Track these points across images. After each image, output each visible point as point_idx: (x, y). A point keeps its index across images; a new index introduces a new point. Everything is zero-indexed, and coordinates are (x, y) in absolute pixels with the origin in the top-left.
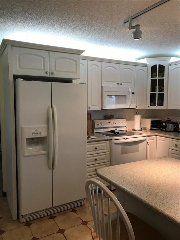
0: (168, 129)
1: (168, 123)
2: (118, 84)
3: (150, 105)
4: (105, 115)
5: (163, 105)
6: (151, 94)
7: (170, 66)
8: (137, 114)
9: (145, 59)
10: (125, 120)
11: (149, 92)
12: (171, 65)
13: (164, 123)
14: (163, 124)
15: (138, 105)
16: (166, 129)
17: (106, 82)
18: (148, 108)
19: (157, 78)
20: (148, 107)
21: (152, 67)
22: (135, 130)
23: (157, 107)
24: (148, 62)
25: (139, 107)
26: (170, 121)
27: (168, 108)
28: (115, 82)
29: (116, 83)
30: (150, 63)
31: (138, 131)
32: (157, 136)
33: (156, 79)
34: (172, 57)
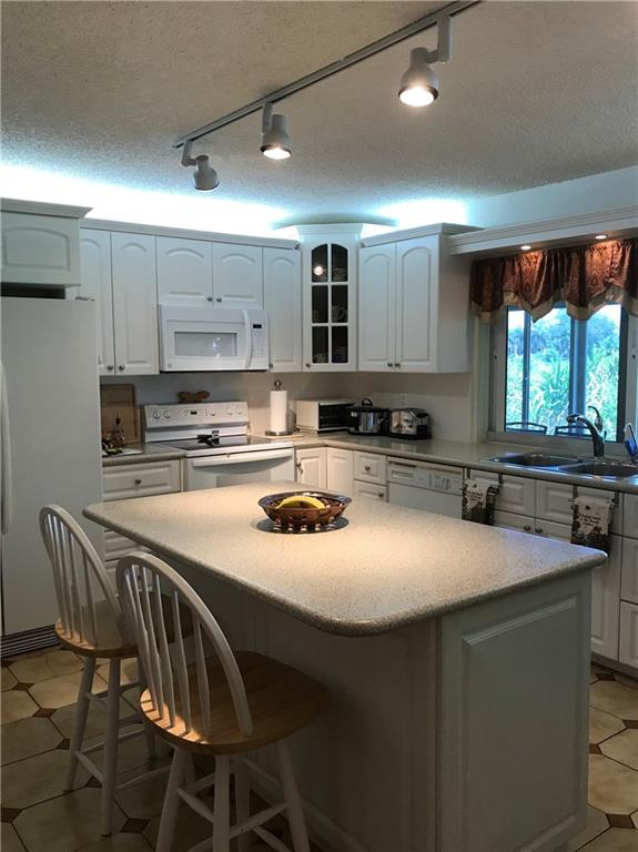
0: (366, 428)
1: (365, 411)
2: (210, 300)
3: (314, 362)
4: (180, 391)
5: (346, 361)
6: (314, 328)
7: (362, 251)
8: (278, 386)
9: (294, 227)
10: (245, 404)
11: (309, 325)
12: (363, 246)
13: (354, 410)
14: (352, 414)
15: (276, 361)
16: (357, 429)
17: (173, 293)
18: (306, 370)
19: (330, 284)
20: (308, 366)
21: (313, 251)
22: (273, 434)
23: (330, 367)
24: (303, 237)
25: (279, 368)
26: (371, 404)
27: (361, 369)
28: (199, 294)
29: (204, 297)
30: (308, 238)
31: (281, 434)
32: (327, 446)
33: (327, 287)
34: (365, 225)
